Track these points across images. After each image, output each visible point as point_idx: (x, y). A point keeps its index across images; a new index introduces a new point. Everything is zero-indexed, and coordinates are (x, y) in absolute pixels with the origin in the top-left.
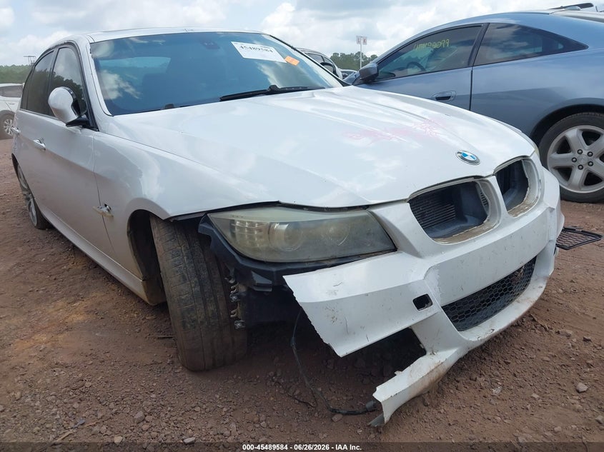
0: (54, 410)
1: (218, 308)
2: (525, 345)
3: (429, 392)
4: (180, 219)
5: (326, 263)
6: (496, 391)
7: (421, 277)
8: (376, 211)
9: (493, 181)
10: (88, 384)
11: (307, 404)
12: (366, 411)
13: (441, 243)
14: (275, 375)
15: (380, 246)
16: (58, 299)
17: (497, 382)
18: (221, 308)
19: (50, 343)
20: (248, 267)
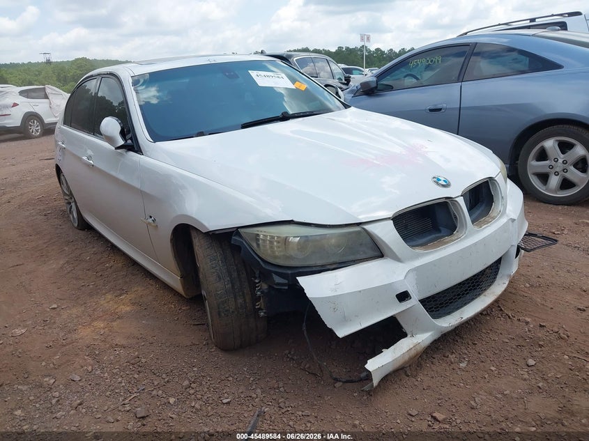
0: (120, 379)
1: (245, 301)
2: (491, 330)
3: (410, 366)
4: (217, 232)
5: (329, 267)
6: (463, 365)
7: (402, 278)
8: (367, 227)
9: (461, 201)
10: (143, 360)
11: (315, 375)
12: (361, 380)
13: (418, 251)
14: (290, 353)
15: (371, 253)
16: (106, 293)
17: (464, 358)
18: (247, 301)
19: (106, 329)
20: (270, 271)
